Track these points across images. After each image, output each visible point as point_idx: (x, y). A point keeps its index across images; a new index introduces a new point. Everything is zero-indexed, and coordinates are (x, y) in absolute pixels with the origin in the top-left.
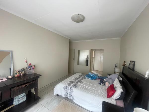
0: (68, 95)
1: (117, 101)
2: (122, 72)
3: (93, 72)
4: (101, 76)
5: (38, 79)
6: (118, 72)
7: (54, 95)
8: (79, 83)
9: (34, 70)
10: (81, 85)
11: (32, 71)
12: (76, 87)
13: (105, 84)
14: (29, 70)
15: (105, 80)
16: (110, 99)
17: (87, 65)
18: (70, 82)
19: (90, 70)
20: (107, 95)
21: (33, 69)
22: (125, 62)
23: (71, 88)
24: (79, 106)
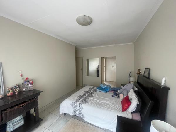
1: (133, 114)
2: (137, 81)
3: (105, 83)
4: (114, 88)
6: (132, 82)
7: (60, 114)
8: (90, 98)
9: (32, 86)
10: (92, 100)
11: (30, 87)
12: (87, 102)
13: (119, 97)
14: (25, 86)
15: (119, 91)
16: (125, 112)
17: (98, 76)
18: (79, 96)
19: (102, 81)
20: (121, 108)
21: (31, 84)
22: (139, 70)
23: (80, 104)
24: (91, 124)
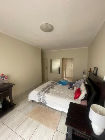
0: (41, 100)
1: (82, 101)
2: (88, 77)
5: (12, 88)
7: (29, 101)
8: (51, 89)
9: (6, 80)
14: (2, 80)
15: (73, 85)
18: (43, 88)
19: (62, 77)
